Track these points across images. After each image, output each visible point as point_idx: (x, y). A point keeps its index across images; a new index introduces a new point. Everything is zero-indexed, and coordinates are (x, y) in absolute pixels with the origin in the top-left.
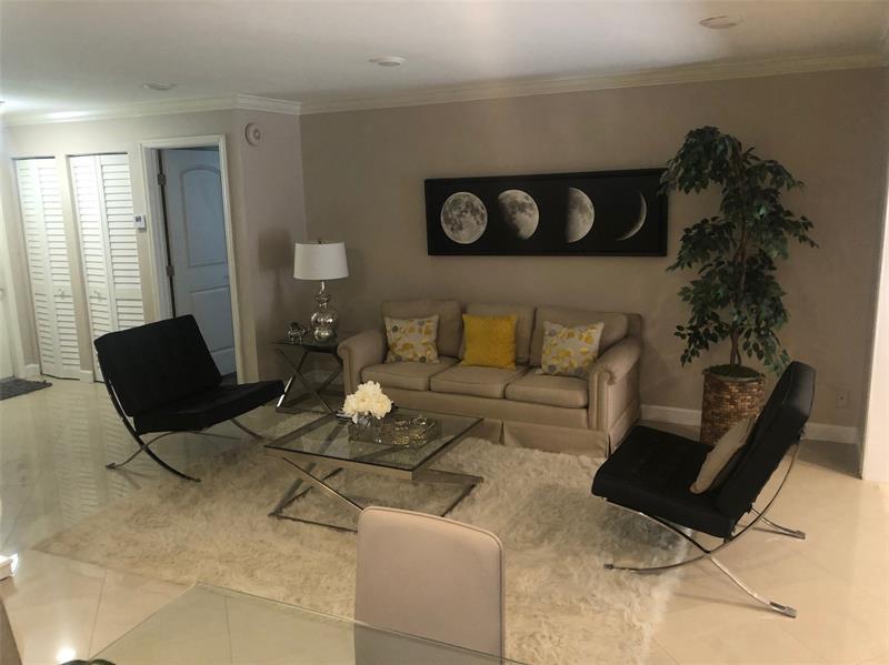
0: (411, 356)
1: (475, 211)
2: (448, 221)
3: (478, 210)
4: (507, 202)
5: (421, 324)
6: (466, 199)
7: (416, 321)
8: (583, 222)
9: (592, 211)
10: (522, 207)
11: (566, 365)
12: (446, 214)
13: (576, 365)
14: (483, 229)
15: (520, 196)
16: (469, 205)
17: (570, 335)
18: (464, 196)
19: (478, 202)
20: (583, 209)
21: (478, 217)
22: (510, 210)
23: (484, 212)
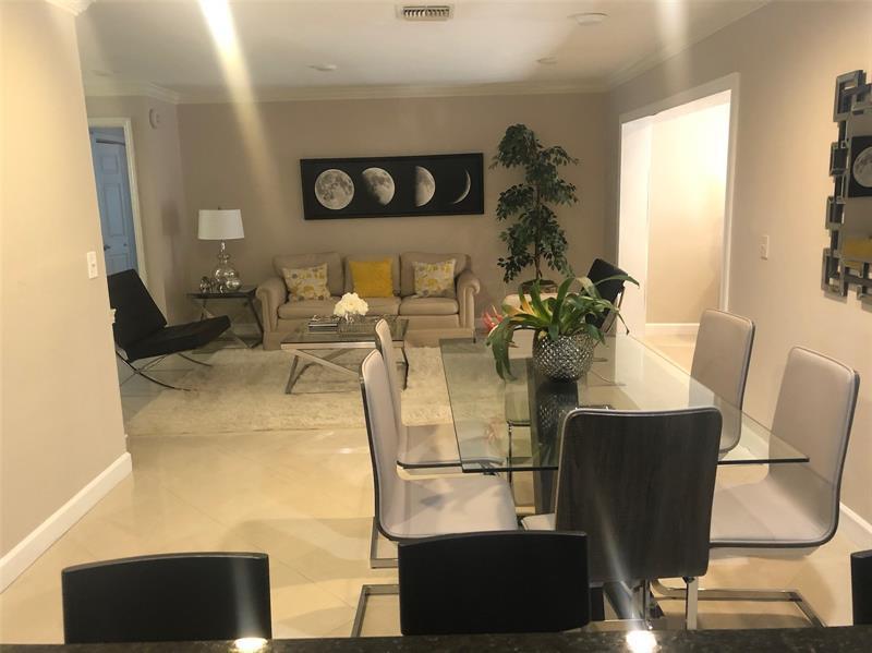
0: (311, 296)
1: (344, 184)
2: (321, 192)
3: (346, 183)
4: (370, 177)
5: (316, 271)
6: (336, 175)
7: (311, 269)
8: (427, 191)
9: (433, 183)
10: (382, 181)
11: (435, 289)
12: (319, 187)
13: (442, 288)
14: (351, 197)
15: (379, 172)
16: (339, 179)
17: (435, 269)
18: (334, 173)
19: (346, 177)
20: (427, 182)
21: (347, 189)
22: (372, 183)
23: (352, 184)
